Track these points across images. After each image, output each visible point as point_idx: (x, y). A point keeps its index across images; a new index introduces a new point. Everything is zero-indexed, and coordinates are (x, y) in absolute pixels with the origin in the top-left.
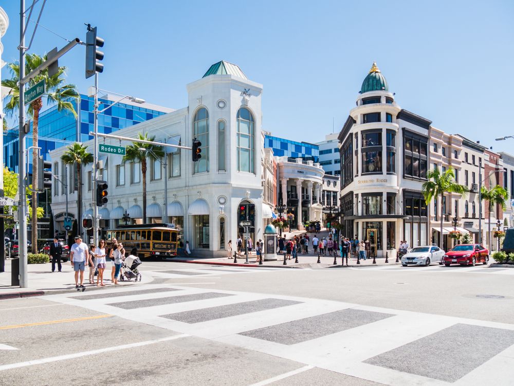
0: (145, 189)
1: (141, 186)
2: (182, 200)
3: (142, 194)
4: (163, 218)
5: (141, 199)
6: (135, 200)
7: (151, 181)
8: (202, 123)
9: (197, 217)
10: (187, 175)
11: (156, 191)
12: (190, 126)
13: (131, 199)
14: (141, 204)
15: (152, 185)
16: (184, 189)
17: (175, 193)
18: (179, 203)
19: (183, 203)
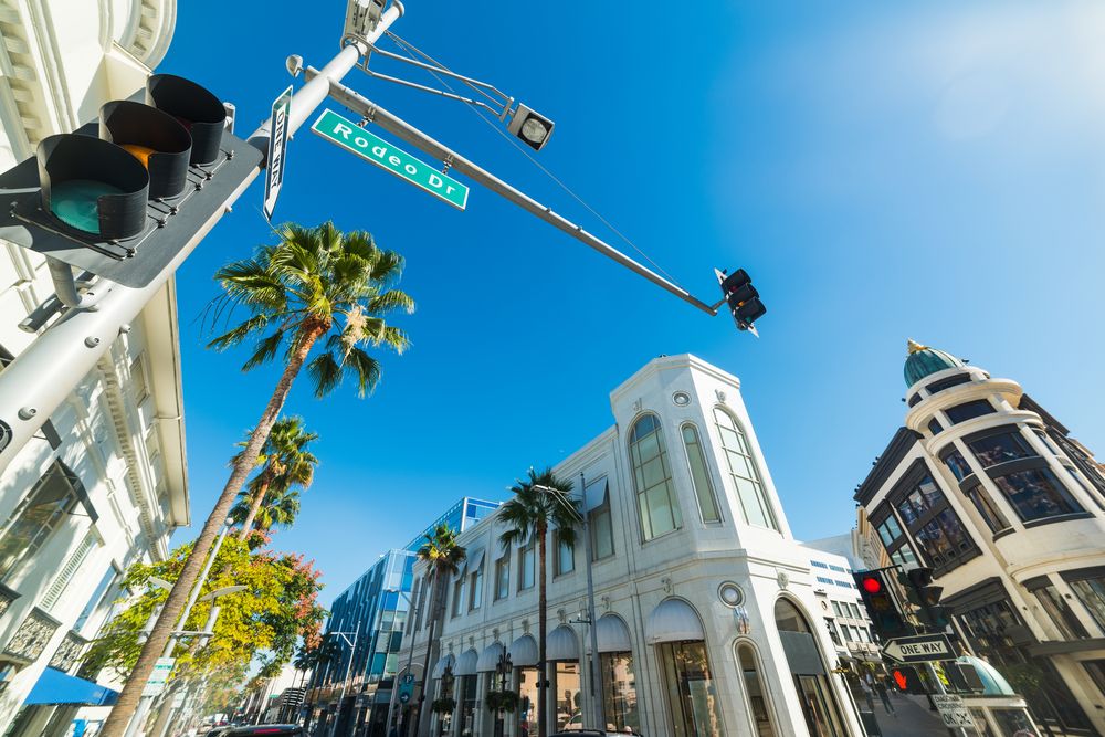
0: (543, 596)
1: (537, 593)
2: (624, 608)
3: (538, 608)
4: (581, 661)
5: (535, 619)
6: (525, 624)
7: (554, 578)
8: (648, 443)
9: (666, 647)
10: (629, 547)
11: (564, 596)
12: (624, 453)
13: (518, 624)
14: (535, 631)
15: (557, 585)
16: (626, 579)
17: (606, 594)
18: (617, 617)
19: (627, 616)
